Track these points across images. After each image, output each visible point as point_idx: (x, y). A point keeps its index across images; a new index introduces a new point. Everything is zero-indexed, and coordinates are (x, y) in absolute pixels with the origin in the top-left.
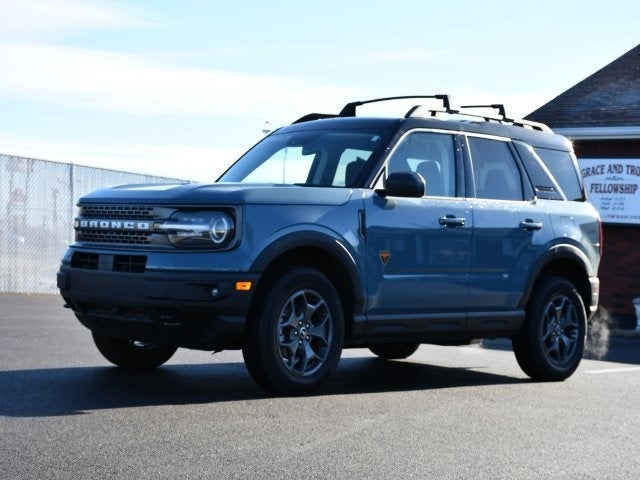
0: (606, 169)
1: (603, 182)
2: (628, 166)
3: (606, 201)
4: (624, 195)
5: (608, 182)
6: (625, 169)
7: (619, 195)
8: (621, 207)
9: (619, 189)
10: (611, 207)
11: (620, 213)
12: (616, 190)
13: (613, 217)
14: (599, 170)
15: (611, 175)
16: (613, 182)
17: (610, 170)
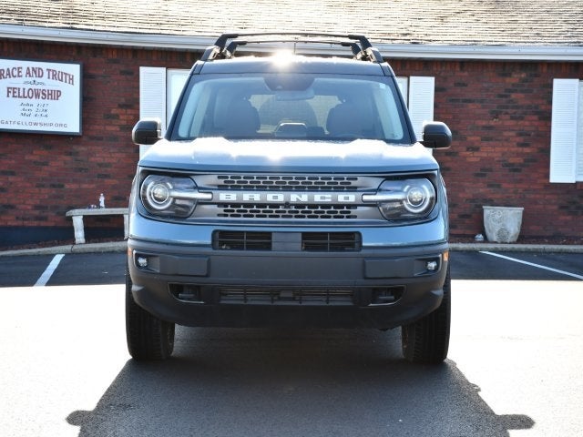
0: (24, 72)
1: (21, 86)
2: (49, 70)
3: (27, 108)
4: (46, 101)
5: (28, 87)
6: (46, 73)
7: (40, 101)
8: (44, 114)
9: (41, 95)
10: (33, 113)
11: (43, 120)
12: (37, 96)
13: (35, 124)
14: (15, 73)
15: (31, 79)
16: (33, 87)
17: (28, 73)
